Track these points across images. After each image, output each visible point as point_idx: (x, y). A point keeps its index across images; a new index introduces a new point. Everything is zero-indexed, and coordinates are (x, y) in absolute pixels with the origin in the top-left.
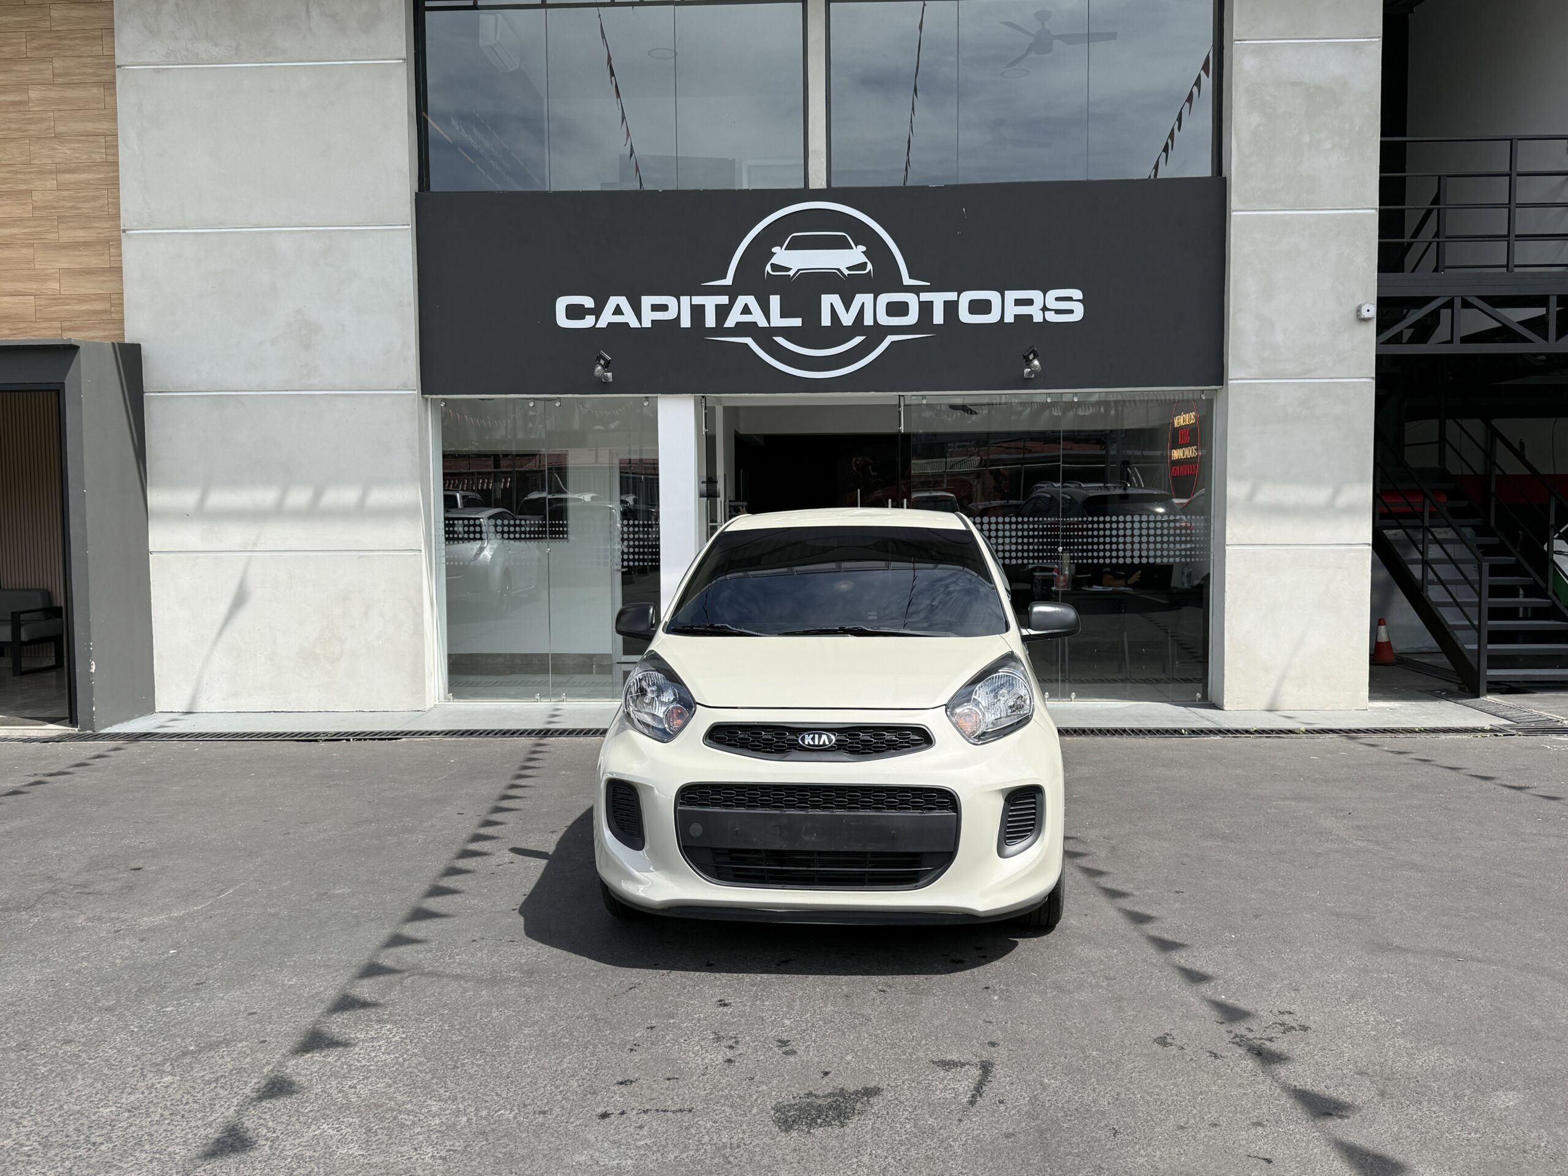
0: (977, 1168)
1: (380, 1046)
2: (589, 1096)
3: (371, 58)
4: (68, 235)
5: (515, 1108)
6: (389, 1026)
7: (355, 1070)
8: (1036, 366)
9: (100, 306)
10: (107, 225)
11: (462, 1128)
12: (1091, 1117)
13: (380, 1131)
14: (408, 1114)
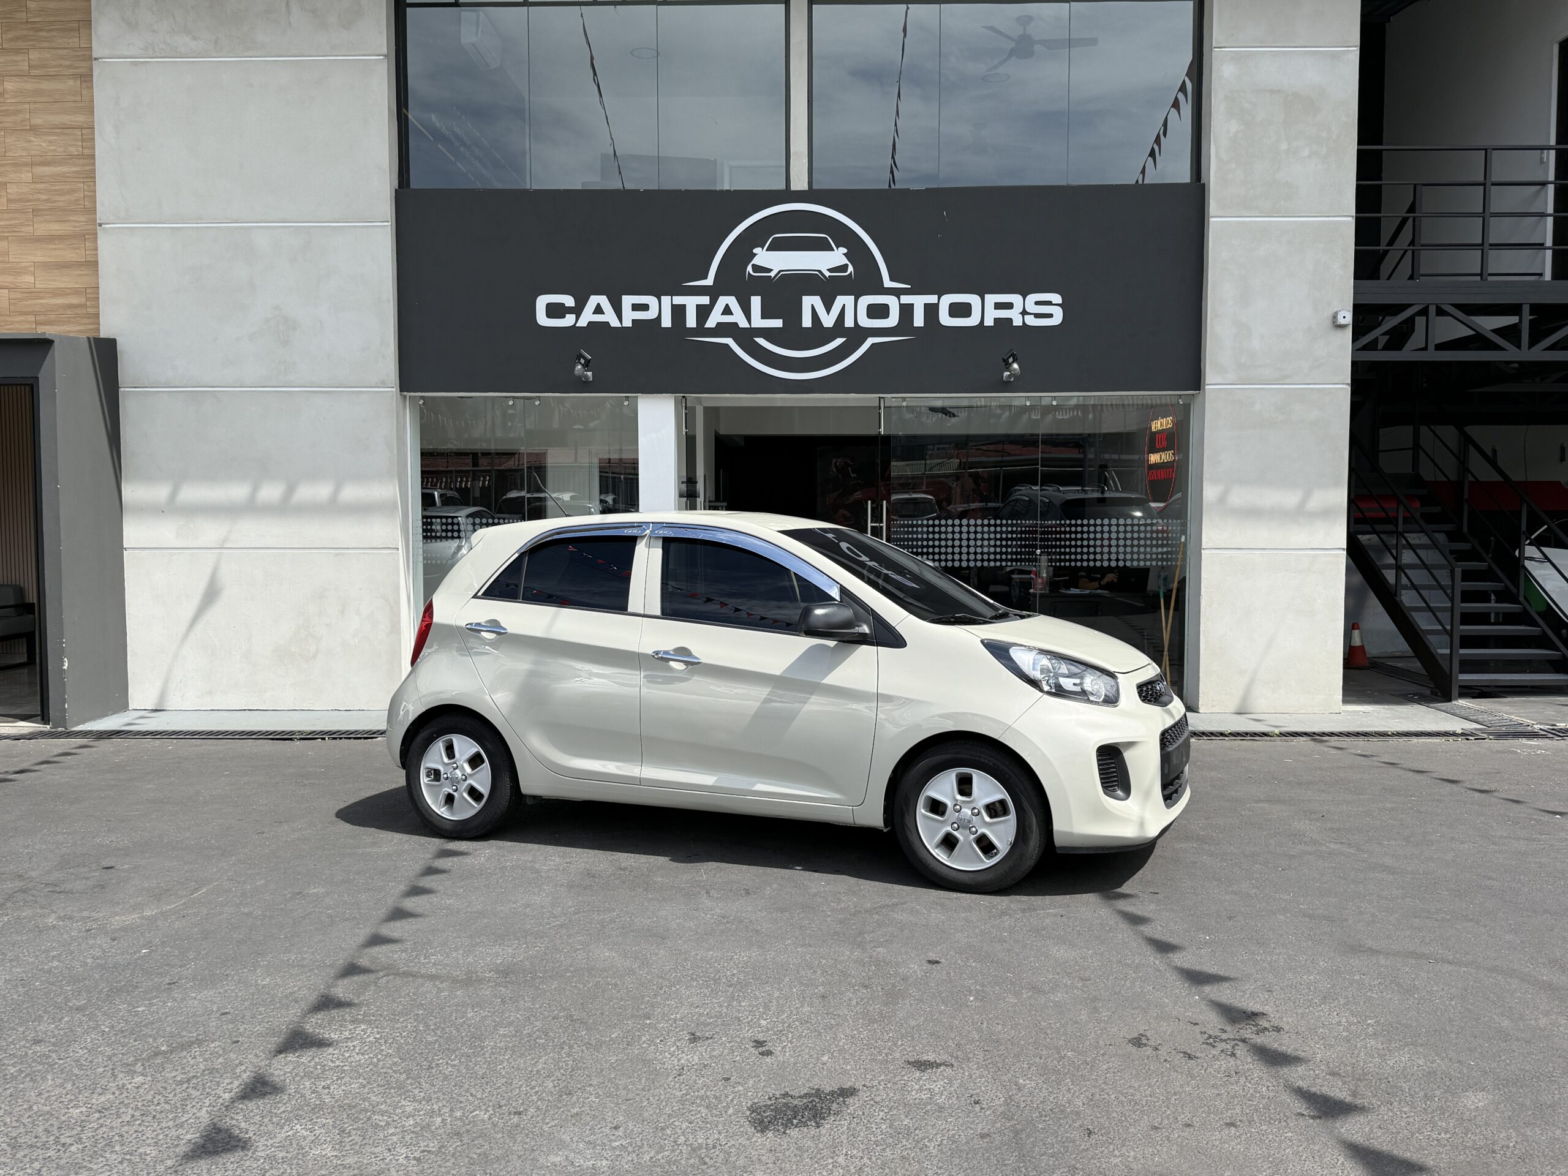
0: (952, 1169)
1: (354, 1046)
2: (564, 1097)
3: (352, 54)
4: (43, 228)
5: (490, 1109)
6: (363, 1027)
7: (328, 1070)
8: (1015, 370)
9: (75, 300)
10: (82, 218)
11: (436, 1129)
12: (1065, 1117)
13: (354, 1132)
14: (382, 1115)
